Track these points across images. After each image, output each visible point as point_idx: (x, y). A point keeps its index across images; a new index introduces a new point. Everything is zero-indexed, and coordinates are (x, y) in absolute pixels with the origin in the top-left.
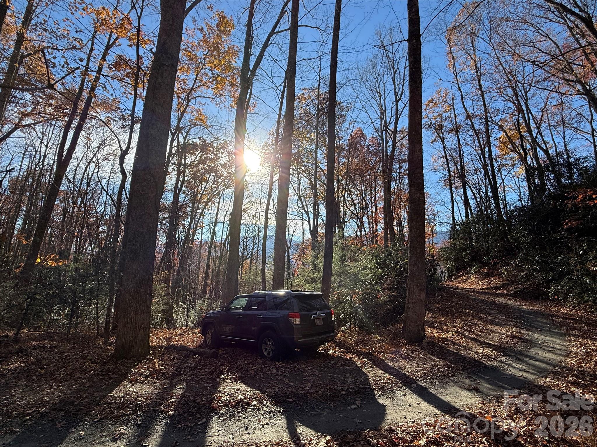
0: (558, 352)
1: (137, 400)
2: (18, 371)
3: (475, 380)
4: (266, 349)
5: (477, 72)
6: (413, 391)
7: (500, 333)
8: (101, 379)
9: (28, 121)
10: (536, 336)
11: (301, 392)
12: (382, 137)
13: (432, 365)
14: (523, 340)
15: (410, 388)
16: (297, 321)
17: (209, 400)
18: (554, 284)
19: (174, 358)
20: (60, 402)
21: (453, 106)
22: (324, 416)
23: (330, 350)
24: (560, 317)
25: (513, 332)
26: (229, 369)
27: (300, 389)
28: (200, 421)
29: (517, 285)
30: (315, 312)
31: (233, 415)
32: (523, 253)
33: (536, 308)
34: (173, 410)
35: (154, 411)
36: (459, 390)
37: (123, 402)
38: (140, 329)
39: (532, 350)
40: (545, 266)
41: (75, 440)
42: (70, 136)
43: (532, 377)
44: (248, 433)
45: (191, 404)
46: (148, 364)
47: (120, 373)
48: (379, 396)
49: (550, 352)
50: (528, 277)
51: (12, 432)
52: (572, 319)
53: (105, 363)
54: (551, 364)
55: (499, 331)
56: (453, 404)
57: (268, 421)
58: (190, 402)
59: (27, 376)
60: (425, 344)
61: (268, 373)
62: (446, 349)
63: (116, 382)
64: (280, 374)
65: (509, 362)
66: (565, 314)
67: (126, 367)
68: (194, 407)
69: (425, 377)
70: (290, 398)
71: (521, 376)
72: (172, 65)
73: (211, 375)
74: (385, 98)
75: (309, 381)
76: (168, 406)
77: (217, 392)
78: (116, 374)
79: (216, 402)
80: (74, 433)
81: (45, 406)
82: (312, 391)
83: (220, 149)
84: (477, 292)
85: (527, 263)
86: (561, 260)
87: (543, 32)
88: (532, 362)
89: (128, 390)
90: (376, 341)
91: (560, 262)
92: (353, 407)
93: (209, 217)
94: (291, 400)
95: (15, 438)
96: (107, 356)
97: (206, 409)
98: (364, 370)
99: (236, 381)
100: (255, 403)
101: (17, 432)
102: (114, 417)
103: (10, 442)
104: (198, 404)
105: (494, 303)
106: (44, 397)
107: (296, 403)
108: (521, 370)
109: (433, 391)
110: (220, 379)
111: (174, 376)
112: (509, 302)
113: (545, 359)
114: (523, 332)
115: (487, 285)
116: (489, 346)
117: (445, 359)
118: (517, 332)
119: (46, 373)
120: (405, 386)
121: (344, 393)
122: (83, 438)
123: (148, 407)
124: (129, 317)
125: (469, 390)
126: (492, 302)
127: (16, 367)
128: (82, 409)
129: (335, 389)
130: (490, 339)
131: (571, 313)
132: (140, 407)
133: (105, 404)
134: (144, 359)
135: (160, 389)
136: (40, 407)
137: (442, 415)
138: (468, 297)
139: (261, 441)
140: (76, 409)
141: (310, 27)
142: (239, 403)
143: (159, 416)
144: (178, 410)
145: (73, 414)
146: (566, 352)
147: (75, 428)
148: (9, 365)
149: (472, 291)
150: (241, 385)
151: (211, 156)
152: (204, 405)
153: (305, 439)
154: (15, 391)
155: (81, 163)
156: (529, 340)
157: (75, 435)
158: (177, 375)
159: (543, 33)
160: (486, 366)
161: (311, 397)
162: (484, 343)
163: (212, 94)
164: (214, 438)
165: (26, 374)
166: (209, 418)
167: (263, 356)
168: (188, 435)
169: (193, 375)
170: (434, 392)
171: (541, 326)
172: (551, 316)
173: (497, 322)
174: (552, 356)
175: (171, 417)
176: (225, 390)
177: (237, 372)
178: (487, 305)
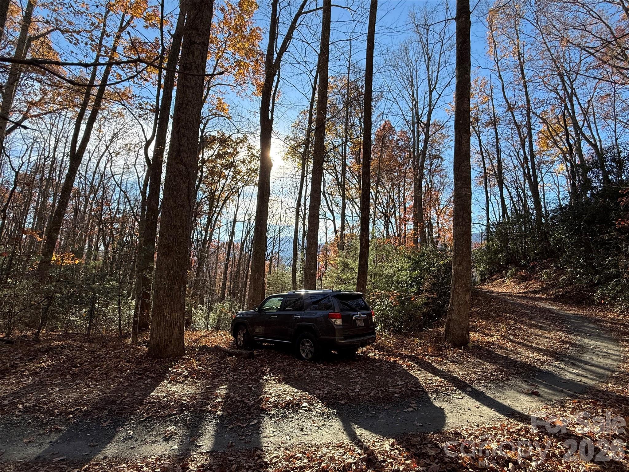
0: (613, 357)
1: (181, 400)
2: (51, 369)
3: (532, 385)
4: (304, 351)
5: (519, 59)
6: (469, 395)
7: (547, 338)
8: (139, 378)
9: (36, 111)
10: (586, 341)
11: (352, 394)
12: (413, 131)
13: (483, 368)
14: (573, 345)
15: (466, 392)
16: (339, 322)
17: (257, 400)
18: (601, 288)
19: (210, 358)
20: (101, 400)
21: (491, 96)
22: (381, 418)
23: (369, 352)
24: (608, 322)
25: (561, 337)
26: (271, 370)
27: (350, 391)
28: (251, 422)
29: (557, 289)
30: (356, 313)
31: (285, 416)
32: (566, 255)
33: (580, 312)
34: (221, 411)
35: (202, 411)
36: (518, 395)
37: (167, 402)
38: (174, 328)
39: (584, 355)
40: (590, 269)
41: (125, 440)
42: (83, 127)
43: (592, 383)
44: (305, 435)
45: (239, 404)
46: (185, 364)
47: (158, 372)
48: (435, 399)
49: (604, 357)
50: (570, 281)
51: (58, 431)
52: (622, 325)
53: (140, 363)
54: (608, 369)
55: (546, 335)
56: (515, 408)
57: (322, 423)
58: (237, 402)
59: (62, 375)
60: (471, 348)
61: (313, 374)
62: (494, 353)
63: (155, 381)
64: (324, 375)
65: (564, 366)
66: (612, 319)
67: (163, 366)
68: (242, 408)
69: (479, 381)
70: (342, 400)
71: (581, 381)
72: (204, 43)
73: (253, 376)
74: (417, 88)
75: (357, 383)
76: (215, 406)
77: (262, 393)
78: (154, 374)
79: (264, 403)
80: (122, 431)
81: (86, 405)
82: (363, 393)
83: (240, 142)
84: (515, 297)
85: (570, 266)
86: (609, 262)
87: (596, 13)
88: (588, 367)
89: (169, 389)
90: (417, 344)
91: (608, 265)
92: (410, 409)
93: (227, 216)
94: (343, 402)
95: (61, 437)
96: (141, 355)
97: (255, 409)
98: (412, 372)
99: (280, 382)
100: (305, 404)
101: (62, 430)
102: (161, 417)
103: (57, 441)
104: (246, 404)
105: (534, 308)
106: (83, 396)
107: (349, 405)
108: (578, 375)
109: (489, 394)
110: (263, 380)
111: (214, 377)
112: (551, 307)
113: (601, 365)
114: (571, 337)
115: (524, 289)
116: (539, 350)
117: (495, 363)
118: (566, 337)
119: (80, 372)
120: (460, 389)
121: (396, 395)
122: (132, 437)
123: (194, 407)
124: (163, 315)
125: (527, 394)
126: (532, 307)
127: (48, 366)
128: (127, 408)
129: (386, 391)
130: (538, 344)
131: (619, 318)
132: (187, 407)
133: (149, 403)
134: (180, 358)
135: (202, 389)
136: (81, 405)
137: (507, 419)
138: (506, 301)
139: (321, 443)
140: (119, 408)
141: (340, 6)
142: (289, 404)
143: (207, 416)
144: (226, 411)
145: (117, 413)
146: (622, 358)
147: (122, 427)
148: (40, 363)
149: (510, 295)
150: (287, 386)
151: (230, 151)
152: (253, 405)
153: (366, 441)
154: (52, 389)
155: (93, 157)
156: (580, 345)
157: (124, 434)
158: (217, 375)
159: (594, 15)
160: (540, 371)
161: (363, 399)
162: (532, 347)
163: (233, 82)
164: (270, 439)
165: (60, 373)
166: (260, 418)
167: (301, 358)
168: (242, 436)
169: (235, 375)
170: (492, 396)
171: (589, 331)
172: (598, 320)
173: (542, 326)
174: (608, 362)
175: (220, 417)
176: (271, 391)
177: (280, 373)
178: (528, 309)
